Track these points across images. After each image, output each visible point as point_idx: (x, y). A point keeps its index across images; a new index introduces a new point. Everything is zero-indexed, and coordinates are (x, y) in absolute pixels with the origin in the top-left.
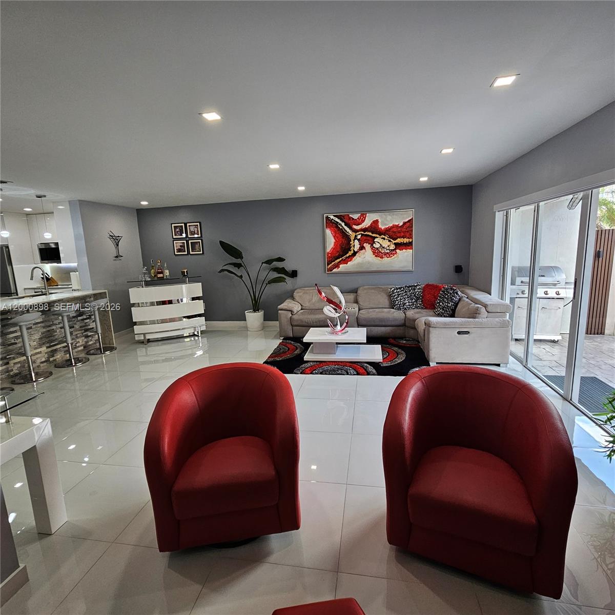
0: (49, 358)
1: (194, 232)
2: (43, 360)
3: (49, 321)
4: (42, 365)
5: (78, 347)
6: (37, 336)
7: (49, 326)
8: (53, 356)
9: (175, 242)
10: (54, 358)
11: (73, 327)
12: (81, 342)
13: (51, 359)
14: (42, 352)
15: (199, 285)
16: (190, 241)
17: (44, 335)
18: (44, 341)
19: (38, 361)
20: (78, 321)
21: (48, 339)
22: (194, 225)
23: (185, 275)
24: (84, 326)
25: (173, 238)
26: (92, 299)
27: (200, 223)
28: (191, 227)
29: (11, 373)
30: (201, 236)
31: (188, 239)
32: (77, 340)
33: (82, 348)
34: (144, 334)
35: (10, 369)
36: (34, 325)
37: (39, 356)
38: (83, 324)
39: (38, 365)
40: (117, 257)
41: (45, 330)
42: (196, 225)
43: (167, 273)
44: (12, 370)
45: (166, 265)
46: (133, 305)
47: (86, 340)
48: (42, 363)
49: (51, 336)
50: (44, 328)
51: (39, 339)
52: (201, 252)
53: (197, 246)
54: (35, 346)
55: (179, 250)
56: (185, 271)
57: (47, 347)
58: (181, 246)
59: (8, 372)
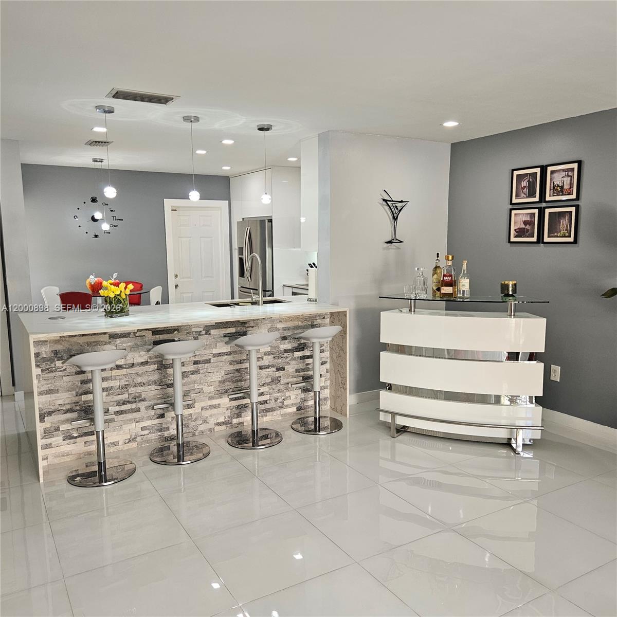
0: (231, 418)
1: (562, 187)
2: (222, 420)
3: (241, 353)
4: (217, 428)
5: (287, 406)
6: (217, 376)
7: (241, 362)
8: (239, 416)
9: (513, 212)
10: (240, 420)
11: (283, 369)
12: (293, 397)
13: (235, 421)
14: (221, 405)
15: (541, 324)
16: (547, 211)
17: (229, 376)
18: (228, 387)
19: (212, 422)
20: (294, 359)
21: (235, 384)
22: (563, 170)
23: (508, 295)
24: (303, 370)
25: (511, 204)
26: (327, 321)
27: (580, 163)
28: (555, 175)
29: (166, 434)
30: (578, 198)
31: (544, 205)
32: (287, 394)
33: (295, 409)
34: (394, 414)
35: (164, 426)
36: (214, 357)
37: (215, 411)
38: (301, 366)
39: (210, 427)
40: (390, 242)
41: (231, 368)
42: (568, 170)
43: (464, 284)
44: (168, 429)
45: (464, 267)
46: (386, 347)
47: (303, 396)
48: (218, 424)
49: (241, 381)
50: (231, 364)
51: (220, 382)
52: (571, 239)
53: (564, 222)
54: (210, 393)
55: (520, 233)
56: (511, 283)
57: (231, 400)
58: (525, 223)
59: (161, 430)
